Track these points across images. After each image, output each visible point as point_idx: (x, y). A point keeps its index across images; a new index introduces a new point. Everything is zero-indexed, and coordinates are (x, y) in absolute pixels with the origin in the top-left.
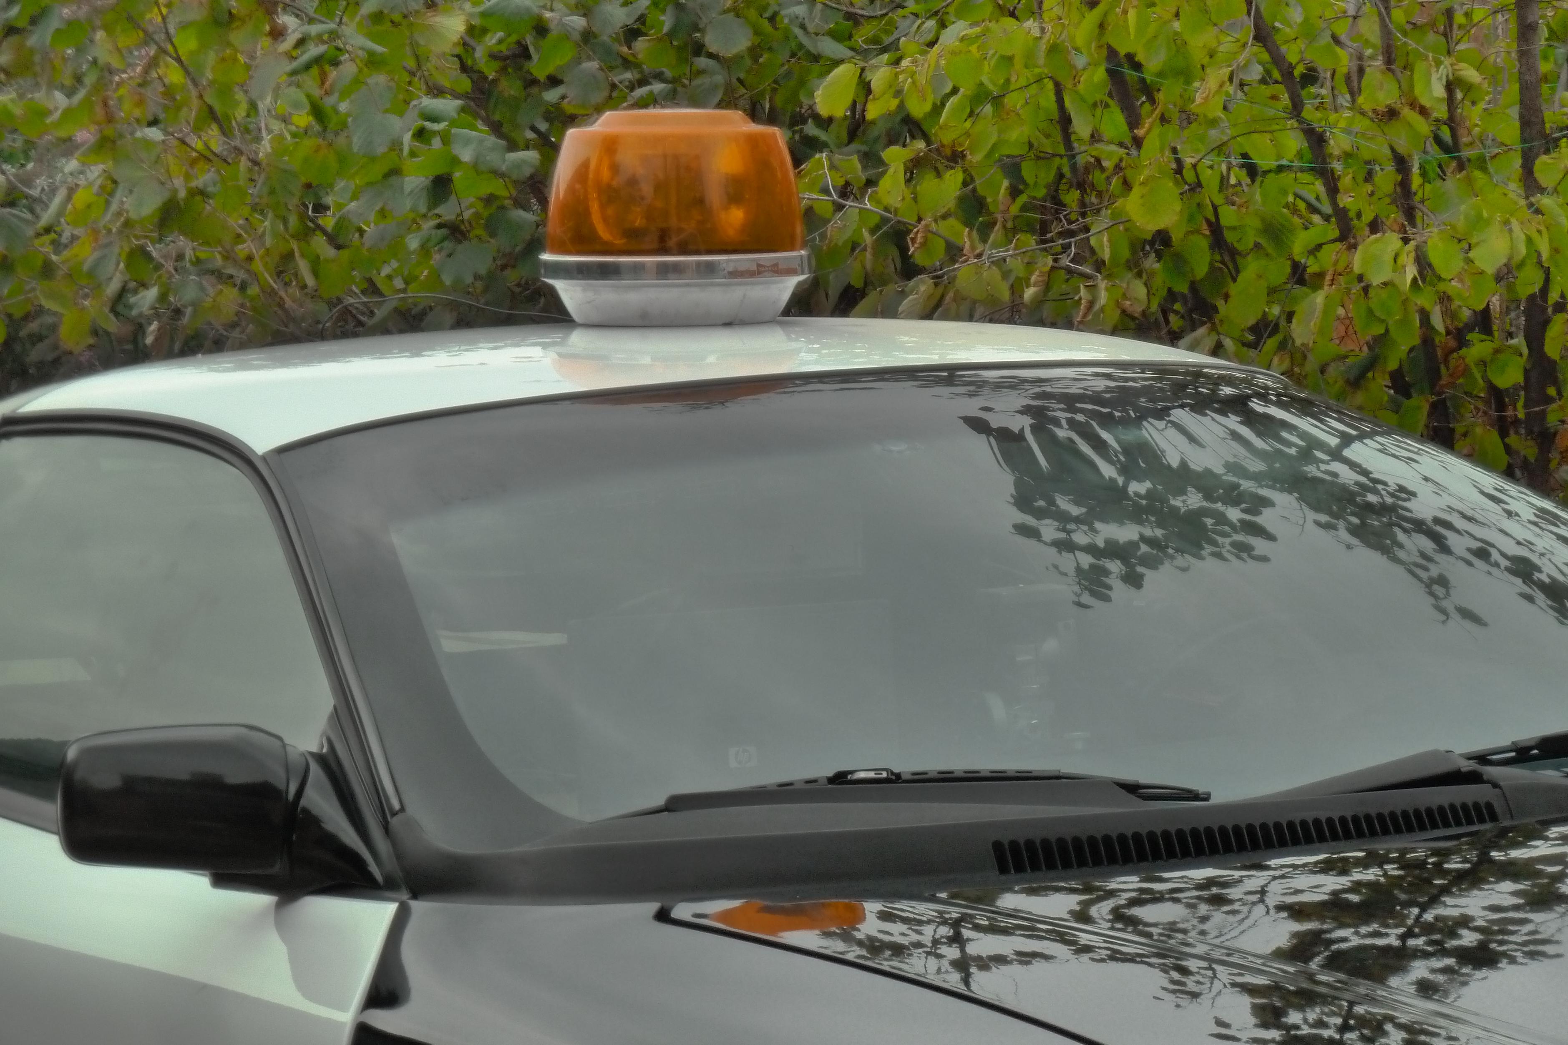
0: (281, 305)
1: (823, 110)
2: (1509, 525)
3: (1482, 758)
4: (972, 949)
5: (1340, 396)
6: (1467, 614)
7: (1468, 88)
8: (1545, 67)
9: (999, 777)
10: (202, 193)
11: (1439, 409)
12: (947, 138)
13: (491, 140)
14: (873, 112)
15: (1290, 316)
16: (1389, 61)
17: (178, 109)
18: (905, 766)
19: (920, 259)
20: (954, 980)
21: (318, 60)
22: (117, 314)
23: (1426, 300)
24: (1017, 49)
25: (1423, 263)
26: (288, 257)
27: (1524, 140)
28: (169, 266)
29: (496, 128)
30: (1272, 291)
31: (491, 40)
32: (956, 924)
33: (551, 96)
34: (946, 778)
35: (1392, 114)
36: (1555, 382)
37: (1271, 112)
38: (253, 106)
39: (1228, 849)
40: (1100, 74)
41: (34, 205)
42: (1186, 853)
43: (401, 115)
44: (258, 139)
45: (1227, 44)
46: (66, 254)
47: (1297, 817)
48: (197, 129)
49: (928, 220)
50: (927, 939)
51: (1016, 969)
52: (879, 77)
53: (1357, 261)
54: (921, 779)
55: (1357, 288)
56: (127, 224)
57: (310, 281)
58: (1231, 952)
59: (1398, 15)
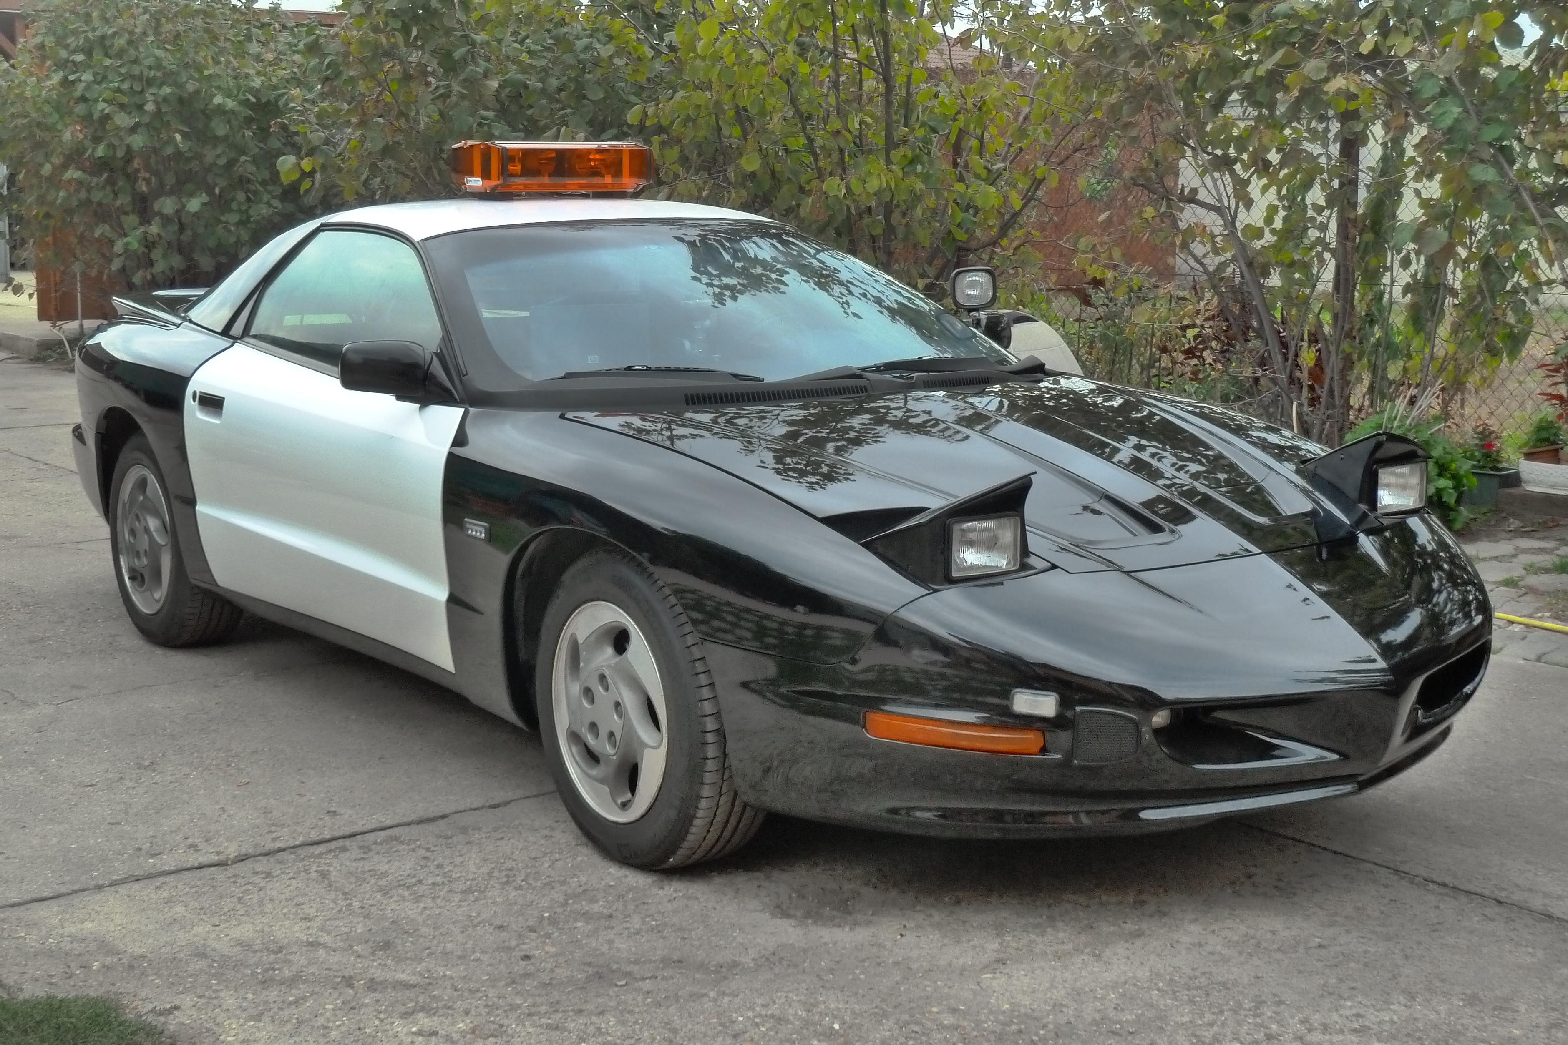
0: (427, 185)
1: (630, 122)
2: (876, 285)
3: (863, 369)
4: (674, 433)
5: (816, 236)
6: (855, 315)
7: (867, 124)
8: (895, 118)
9: (687, 370)
10: (398, 143)
11: (852, 242)
12: (674, 134)
13: (506, 128)
14: (648, 123)
15: (798, 206)
16: (838, 113)
17: (389, 111)
18: (653, 365)
19: (664, 179)
20: (668, 443)
21: (442, 95)
22: (366, 188)
23: (847, 202)
24: (702, 102)
25: (848, 187)
26: (430, 168)
27: (886, 143)
28: (385, 170)
29: (509, 124)
30: (793, 196)
31: (508, 90)
32: (669, 423)
33: (529, 112)
34: (668, 370)
35: (839, 132)
36: (894, 234)
37: (794, 130)
38: (418, 112)
39: (770, 399)
40: (732, 113)
41: (335, 145)
42: (754, 400)
43: (473, 116)
44: (419, 124)
45: (779, 105)
46: (347, 164)
47: (795, 388)
48: (397, 119)
49: (667, 164)
50: (658, 428)
51: (691, 440)
52: (651, 110)
53: (825, 187)
54: (658, 370)
55: (823, 197)
56: (370, 153)
57: (438, 178)
58: (766, 435)
59: (843, 96)
